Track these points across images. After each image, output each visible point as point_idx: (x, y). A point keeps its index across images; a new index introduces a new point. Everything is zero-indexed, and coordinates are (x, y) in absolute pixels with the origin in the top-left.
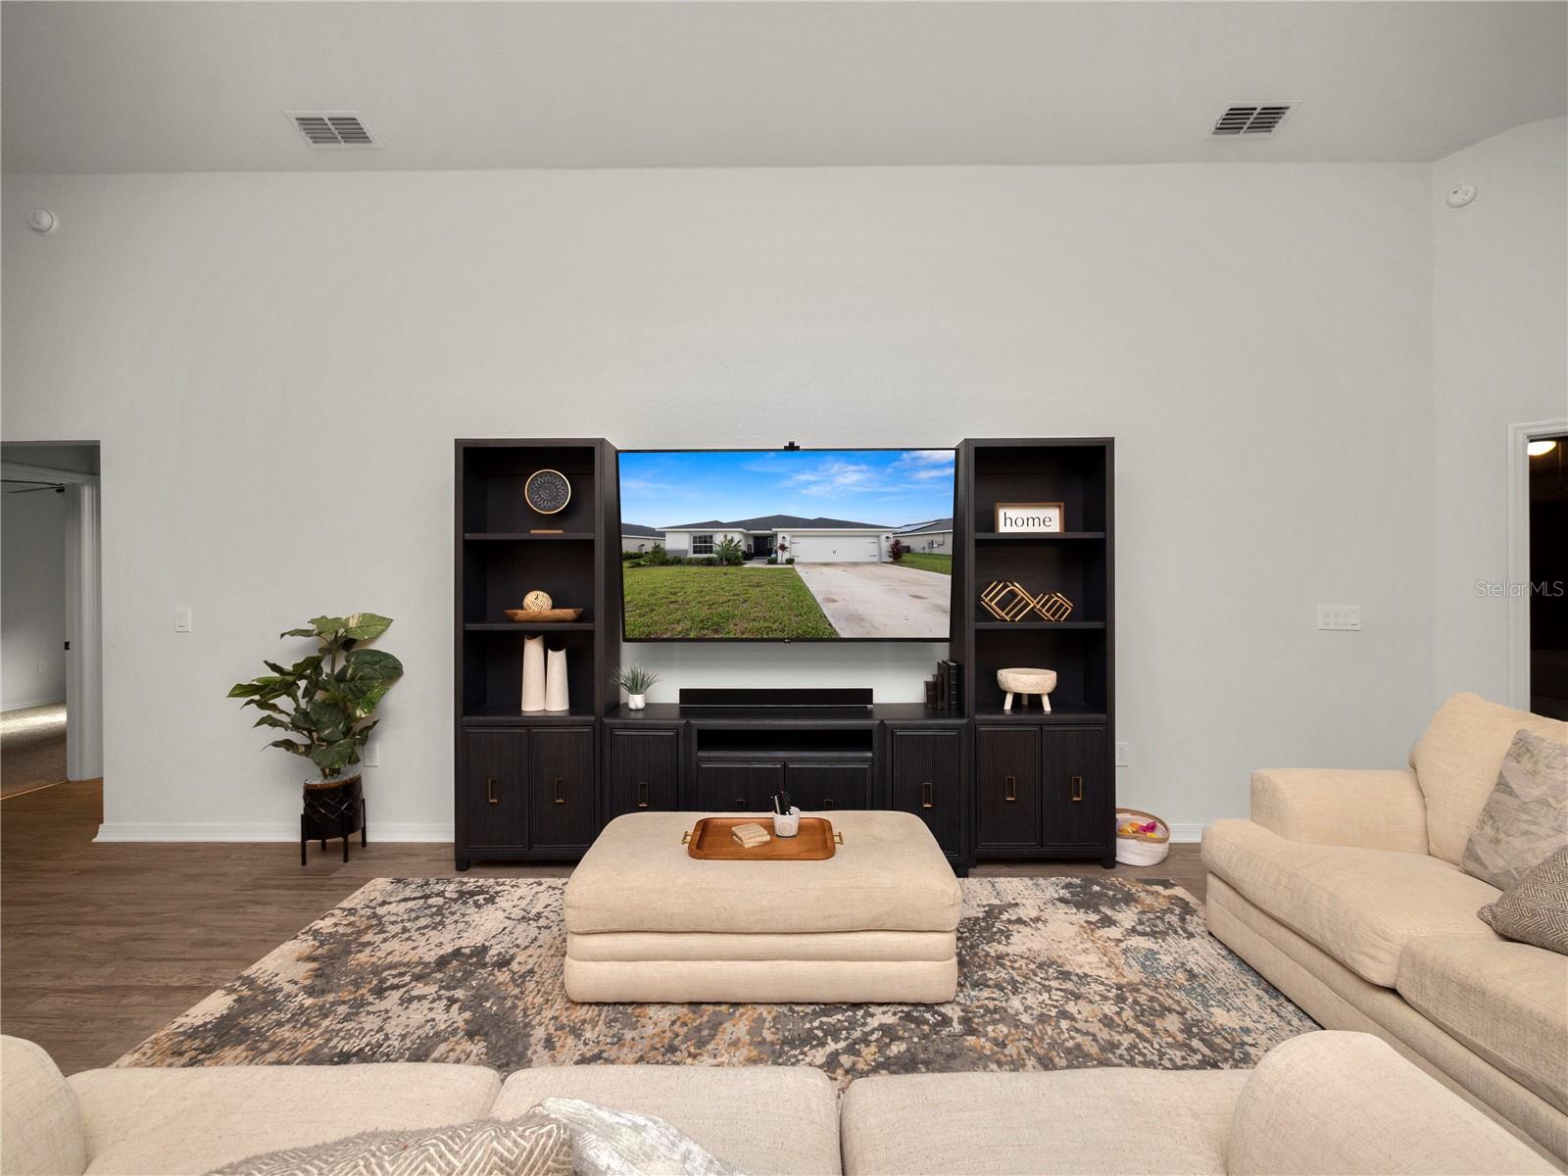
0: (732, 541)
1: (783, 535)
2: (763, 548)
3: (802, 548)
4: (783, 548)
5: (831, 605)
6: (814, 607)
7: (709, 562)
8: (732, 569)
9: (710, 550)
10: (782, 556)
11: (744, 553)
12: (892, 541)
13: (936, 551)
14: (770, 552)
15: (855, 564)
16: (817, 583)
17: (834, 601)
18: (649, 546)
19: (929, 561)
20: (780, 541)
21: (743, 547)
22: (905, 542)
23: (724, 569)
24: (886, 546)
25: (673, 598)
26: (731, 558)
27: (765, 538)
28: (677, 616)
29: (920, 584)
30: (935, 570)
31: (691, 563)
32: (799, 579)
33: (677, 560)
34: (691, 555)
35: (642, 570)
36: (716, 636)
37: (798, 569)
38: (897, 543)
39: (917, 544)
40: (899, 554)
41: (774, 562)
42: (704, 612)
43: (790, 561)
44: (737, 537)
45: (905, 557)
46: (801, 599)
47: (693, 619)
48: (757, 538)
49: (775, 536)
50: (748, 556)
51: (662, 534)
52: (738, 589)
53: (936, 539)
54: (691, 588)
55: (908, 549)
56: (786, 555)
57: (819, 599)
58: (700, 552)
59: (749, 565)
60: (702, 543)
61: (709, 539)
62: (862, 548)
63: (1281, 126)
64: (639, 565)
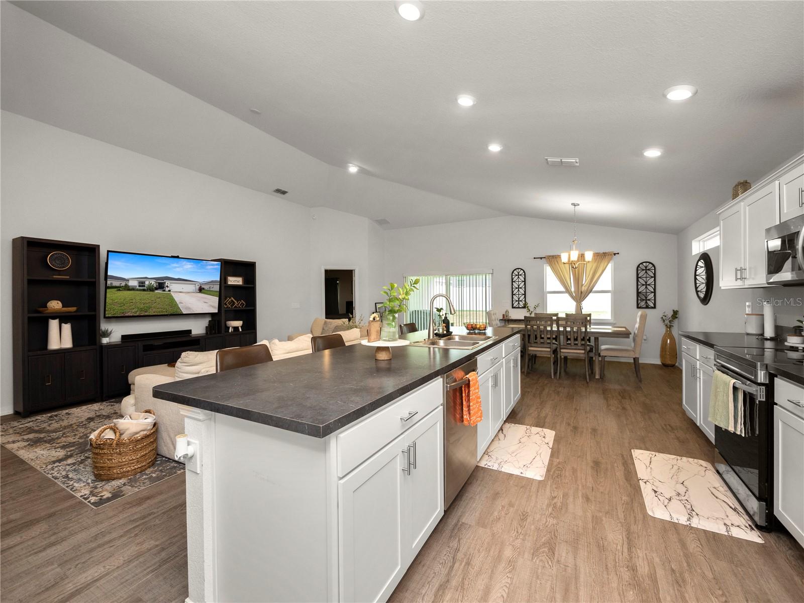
0: (151, 283)
1: (167, 283)
2: (161, 286)
3: (173, 287)
4: (167, 286)
5: (181, 304)
6: (176, 305)
7: (144, 290)
8: (151, 293)
9: (144, 286)
10: (167, 289)
11: (155, 288)
12: (199, 286)
13: (211, 289)
14: (163, 288)
15: (189, 292)
16: (177, 298)
17: (182, 303)
18: (123, 284)
19: (208, 292)
20: (166, 284)
21: (155, 286)
22: (203, 287)
23: (149, 292)
24: (198, 287)
25: (131, 301)
26: (151, 289)
27: (162, 283)
28: (133, 307)
29: (206, 298)
30: (211, 295)
31: (137, 290)
32: (172, 296)
33: (133, 289)
34: (138, 288)
35: (121, 292)
36: (146, 314)
37: (172, 293)
38: (201, 287)
39: (206, 287)
40: (201, 290)
41: (164, 291)
42: (142, 306)
43: (169, 291)
44: (153, 283)
45: (203, 291)
46: (173, 302)
47: (138, 308)
48: (159, 283)
49: (165, 283)
50: (156, 289)
51: (128, 280)
52: (153, 299)
53: (212, 286)
54: (138, 298)
55: (204, 289)
56: (168, 289)
57: (178, 303)
58: (141, 287)
59: (156, 291)
60: (142, 284)
61: (144, 283)
62: (191, 288)
63: (287, 194)
64: (120, 290)
